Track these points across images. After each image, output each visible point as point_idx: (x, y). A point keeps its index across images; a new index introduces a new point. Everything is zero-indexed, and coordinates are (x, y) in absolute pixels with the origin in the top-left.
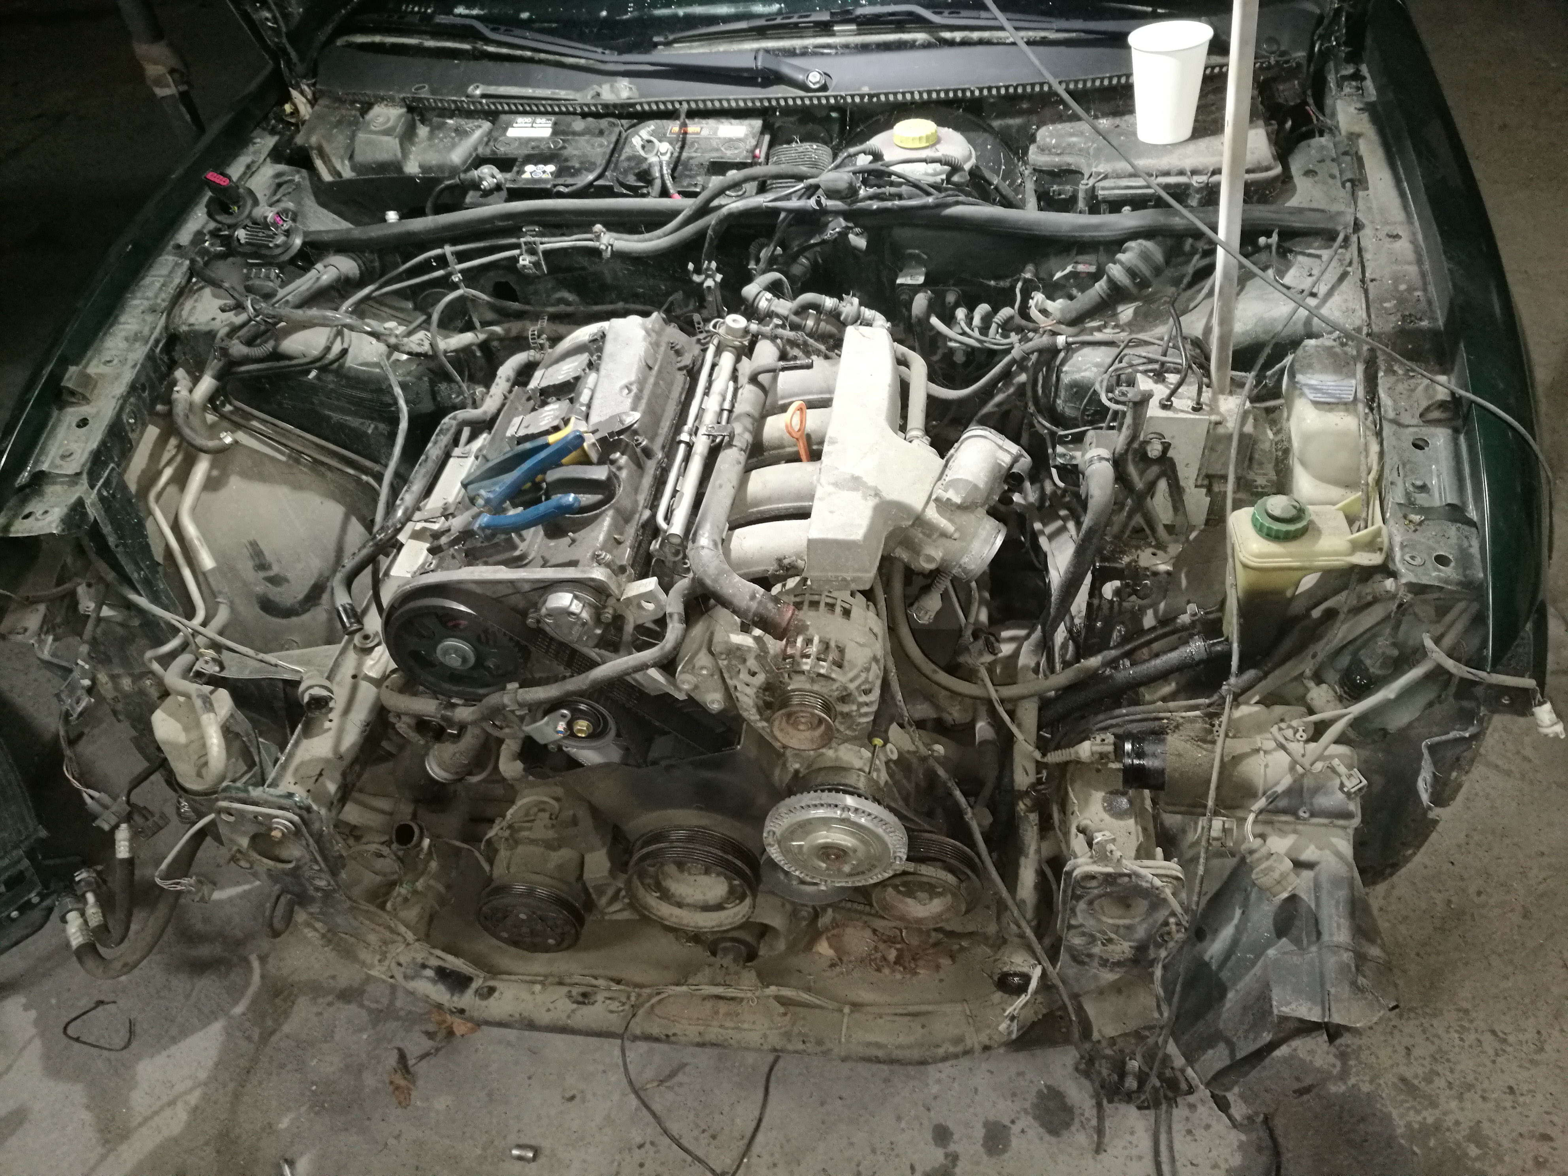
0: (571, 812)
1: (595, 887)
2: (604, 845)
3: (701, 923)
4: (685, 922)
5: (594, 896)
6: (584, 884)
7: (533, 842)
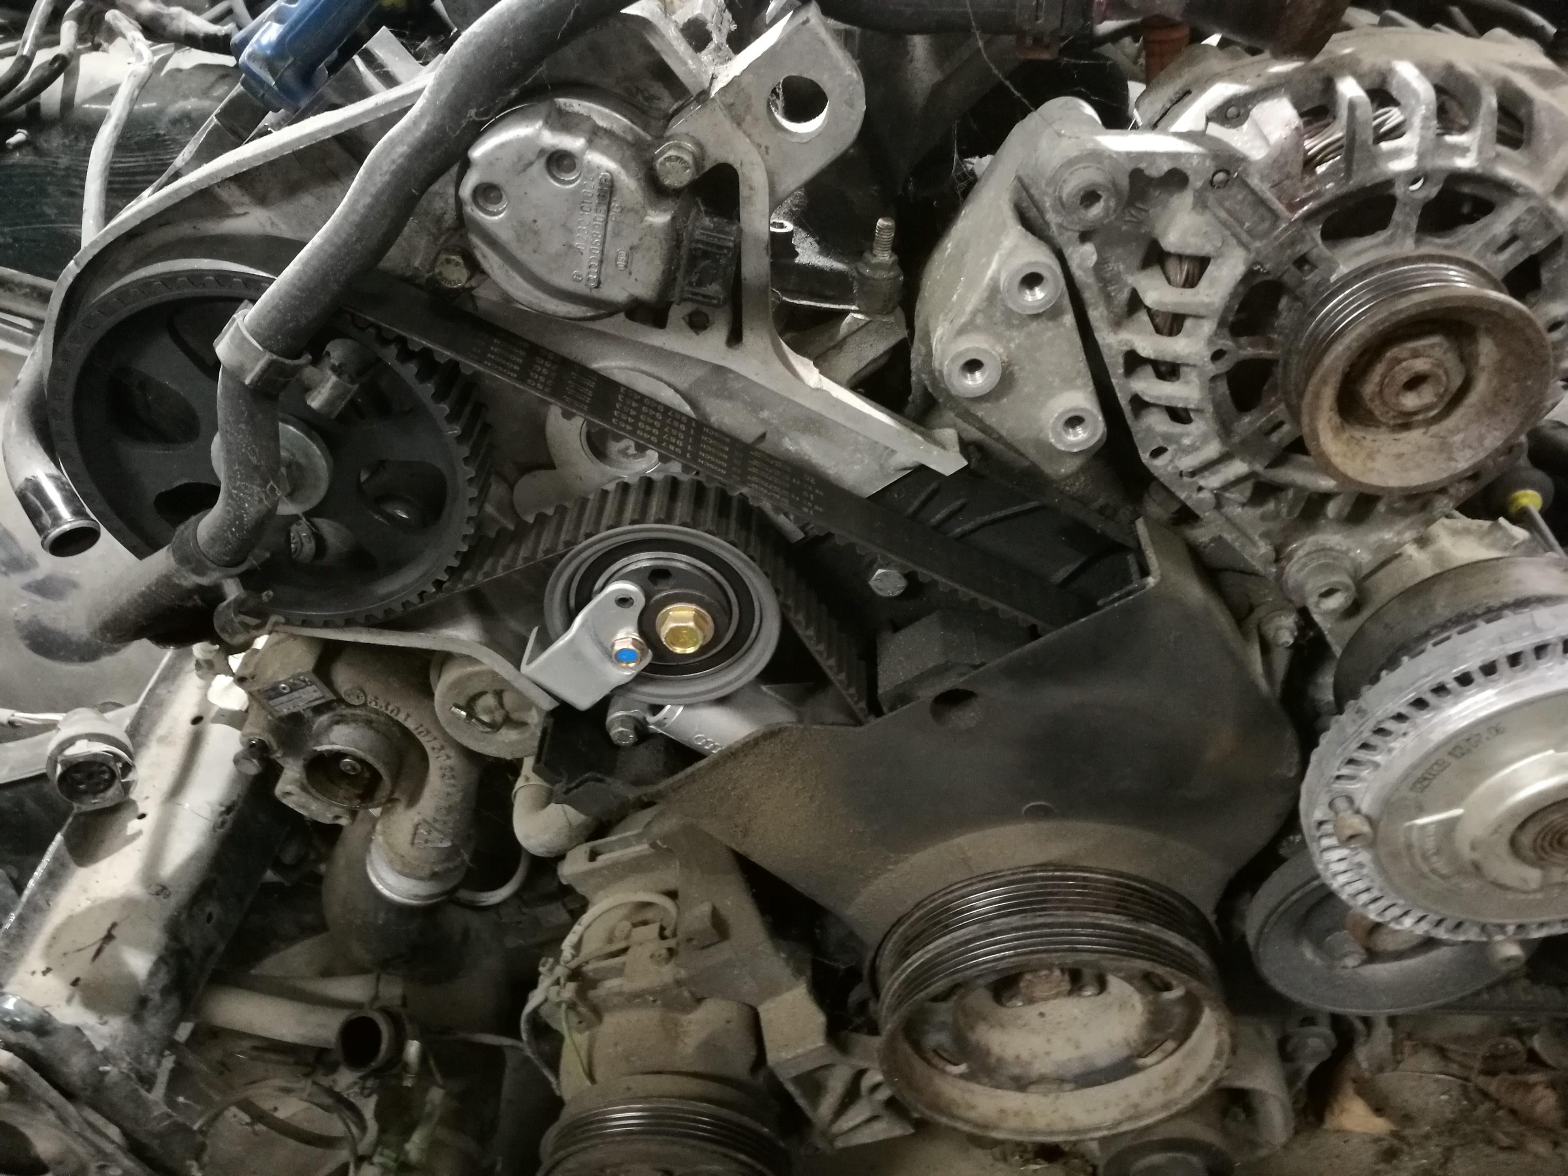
0: (706, 908)
1: (798, 1080)
2: (798, 972)
3: (1082, 1119)
4: (1040, 1123)
5: (801, 1102)
6: (772, 1077)
7: (635, 999)
